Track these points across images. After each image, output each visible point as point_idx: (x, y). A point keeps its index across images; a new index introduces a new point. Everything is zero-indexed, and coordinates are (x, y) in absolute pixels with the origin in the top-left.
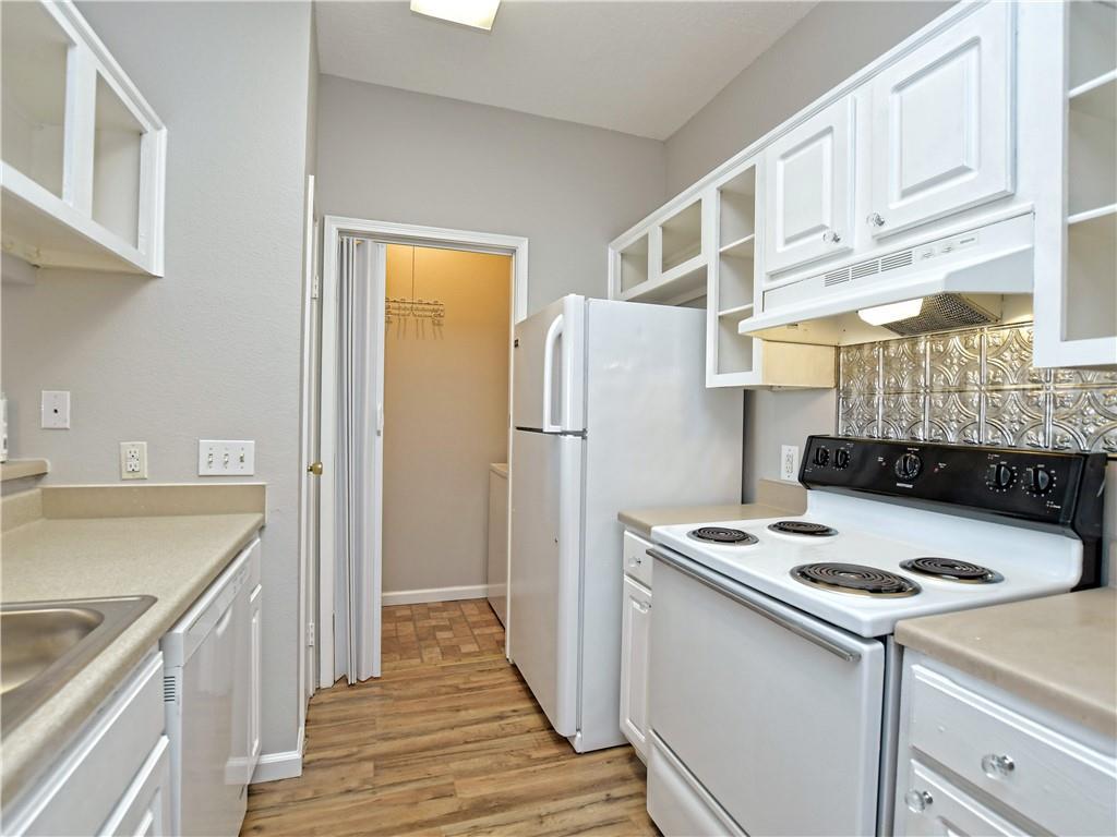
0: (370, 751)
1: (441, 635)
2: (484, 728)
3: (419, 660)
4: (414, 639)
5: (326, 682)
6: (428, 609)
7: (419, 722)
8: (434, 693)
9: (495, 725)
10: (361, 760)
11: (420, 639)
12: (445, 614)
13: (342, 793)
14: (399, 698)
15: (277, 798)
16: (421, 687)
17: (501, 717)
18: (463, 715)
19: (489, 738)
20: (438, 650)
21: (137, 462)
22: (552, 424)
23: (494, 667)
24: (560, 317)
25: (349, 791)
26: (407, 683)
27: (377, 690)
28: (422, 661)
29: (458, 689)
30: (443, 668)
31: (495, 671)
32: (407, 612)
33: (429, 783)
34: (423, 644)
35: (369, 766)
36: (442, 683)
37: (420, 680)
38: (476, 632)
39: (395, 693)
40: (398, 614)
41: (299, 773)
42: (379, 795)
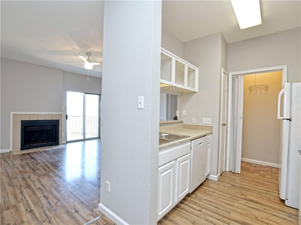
0: (232, 183)
1: (261, 172)
2: (261, 191)
3: (252, 174)
4: (253, 170)
5: (228, 170)
6: (261, 166)
7: (245, 184)
8: (252, 181)
9: (265, 192)
10: (229, 184)
11: (255, 171)
12: (266, 169)
13: (223, 186)
14: (243, 179)
15: (212, 182)
16: (250, 179)
17: (268, 191)
18: (257, 187)
19: (261, 193)
20: (259, 174)
21: (194, 121)
22: (280, 117)
23: (273, 182)
24: (283, 89)
25: (224, 186)
26: (246, 177)
27: (239, 176)
28: (253, 175)
29: (259, 182)
30: (258, 178)
31: (273, 183)
32: (255, 165)
33: (241, 192)
34: (255, 172)
35: (231, 185)
36: (256, 180)
37: (250, 177)
38: (273, 175)
39: (242, 177)
40: (252, 165)
41: (217, 180)
42: (230, 189)
